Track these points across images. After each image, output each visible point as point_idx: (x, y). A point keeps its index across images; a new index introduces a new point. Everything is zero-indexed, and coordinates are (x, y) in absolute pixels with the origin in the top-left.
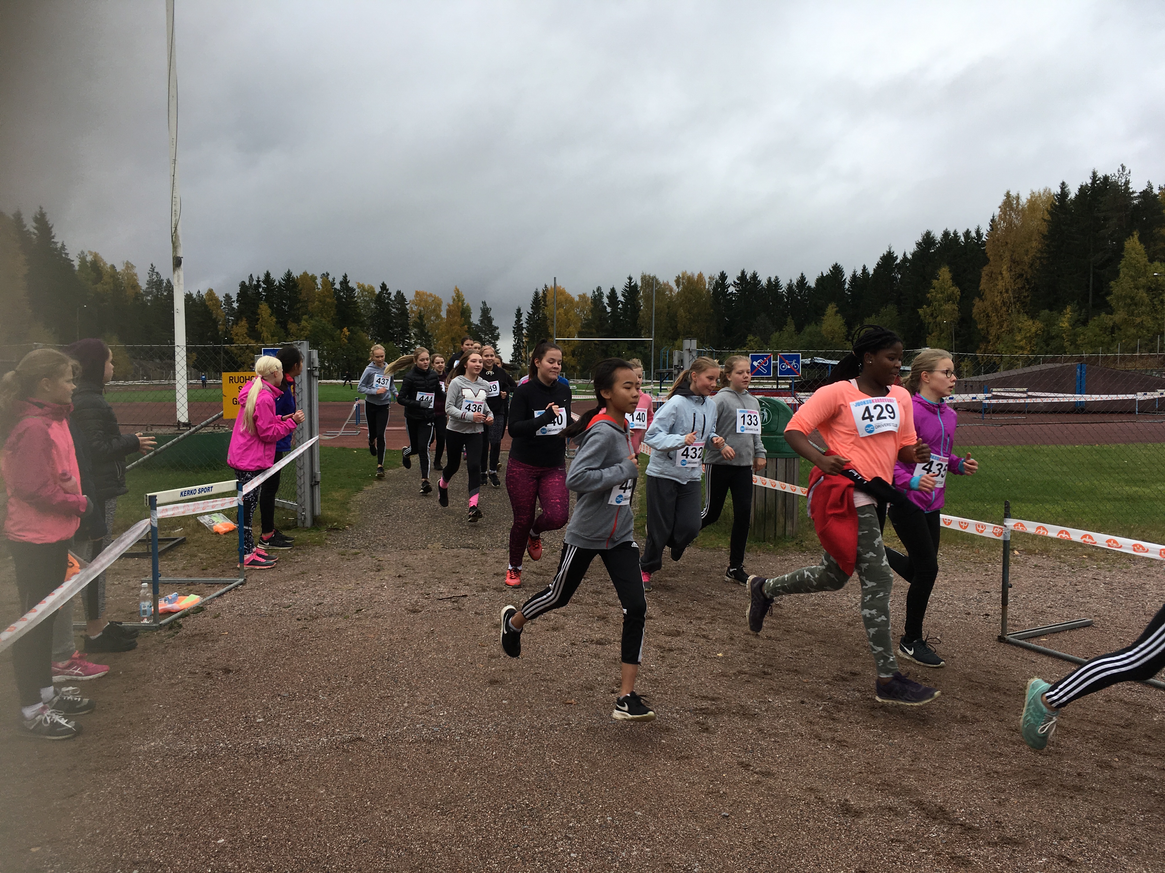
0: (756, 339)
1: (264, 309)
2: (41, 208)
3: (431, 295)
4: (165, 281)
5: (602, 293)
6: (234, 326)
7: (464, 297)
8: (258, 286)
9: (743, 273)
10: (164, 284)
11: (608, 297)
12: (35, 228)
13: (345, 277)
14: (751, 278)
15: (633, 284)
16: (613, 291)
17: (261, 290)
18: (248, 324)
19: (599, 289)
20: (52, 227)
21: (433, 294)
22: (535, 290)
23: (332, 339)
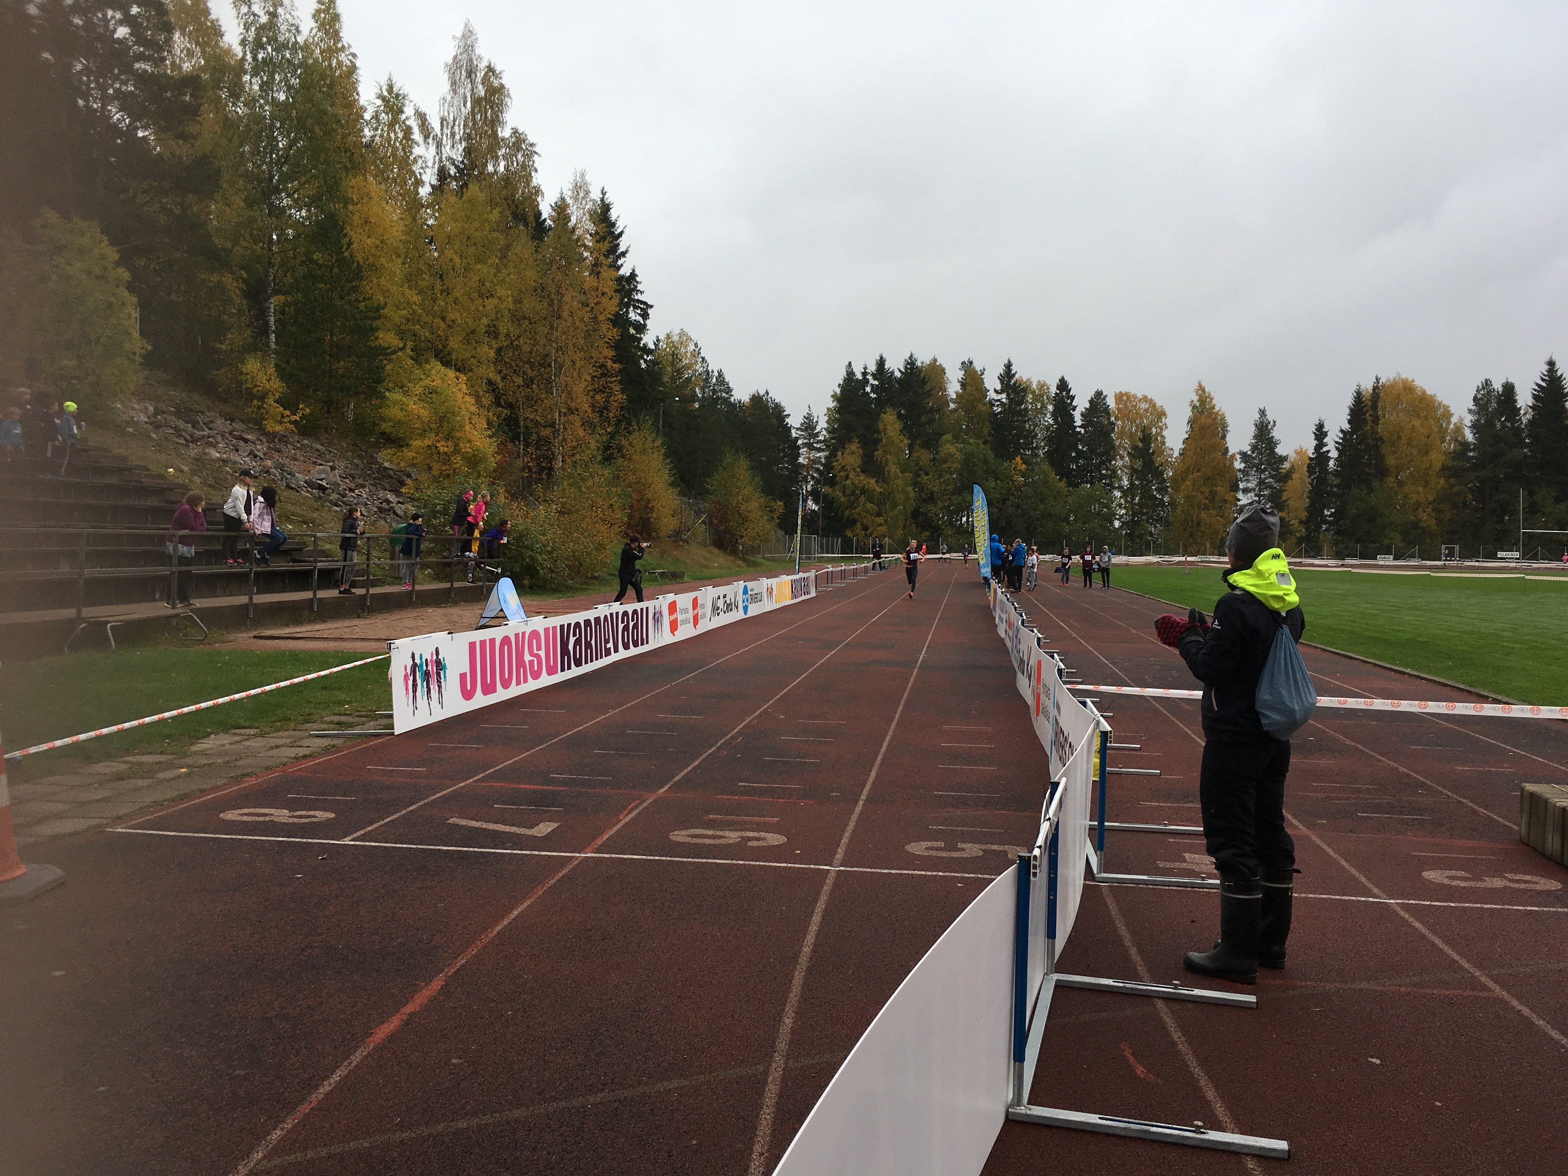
1: (890, 423)
3: (1145, 401)
4: (716, 374)
5: (1491, 390)
6: (840, 454)
7: (1216, 402)
8: (864, 384)
13: (1008, 366)
16: (1511, 387)
17: (868, 389)
18: (862, 448)
21: (1150, 398)
23: (997, 478)
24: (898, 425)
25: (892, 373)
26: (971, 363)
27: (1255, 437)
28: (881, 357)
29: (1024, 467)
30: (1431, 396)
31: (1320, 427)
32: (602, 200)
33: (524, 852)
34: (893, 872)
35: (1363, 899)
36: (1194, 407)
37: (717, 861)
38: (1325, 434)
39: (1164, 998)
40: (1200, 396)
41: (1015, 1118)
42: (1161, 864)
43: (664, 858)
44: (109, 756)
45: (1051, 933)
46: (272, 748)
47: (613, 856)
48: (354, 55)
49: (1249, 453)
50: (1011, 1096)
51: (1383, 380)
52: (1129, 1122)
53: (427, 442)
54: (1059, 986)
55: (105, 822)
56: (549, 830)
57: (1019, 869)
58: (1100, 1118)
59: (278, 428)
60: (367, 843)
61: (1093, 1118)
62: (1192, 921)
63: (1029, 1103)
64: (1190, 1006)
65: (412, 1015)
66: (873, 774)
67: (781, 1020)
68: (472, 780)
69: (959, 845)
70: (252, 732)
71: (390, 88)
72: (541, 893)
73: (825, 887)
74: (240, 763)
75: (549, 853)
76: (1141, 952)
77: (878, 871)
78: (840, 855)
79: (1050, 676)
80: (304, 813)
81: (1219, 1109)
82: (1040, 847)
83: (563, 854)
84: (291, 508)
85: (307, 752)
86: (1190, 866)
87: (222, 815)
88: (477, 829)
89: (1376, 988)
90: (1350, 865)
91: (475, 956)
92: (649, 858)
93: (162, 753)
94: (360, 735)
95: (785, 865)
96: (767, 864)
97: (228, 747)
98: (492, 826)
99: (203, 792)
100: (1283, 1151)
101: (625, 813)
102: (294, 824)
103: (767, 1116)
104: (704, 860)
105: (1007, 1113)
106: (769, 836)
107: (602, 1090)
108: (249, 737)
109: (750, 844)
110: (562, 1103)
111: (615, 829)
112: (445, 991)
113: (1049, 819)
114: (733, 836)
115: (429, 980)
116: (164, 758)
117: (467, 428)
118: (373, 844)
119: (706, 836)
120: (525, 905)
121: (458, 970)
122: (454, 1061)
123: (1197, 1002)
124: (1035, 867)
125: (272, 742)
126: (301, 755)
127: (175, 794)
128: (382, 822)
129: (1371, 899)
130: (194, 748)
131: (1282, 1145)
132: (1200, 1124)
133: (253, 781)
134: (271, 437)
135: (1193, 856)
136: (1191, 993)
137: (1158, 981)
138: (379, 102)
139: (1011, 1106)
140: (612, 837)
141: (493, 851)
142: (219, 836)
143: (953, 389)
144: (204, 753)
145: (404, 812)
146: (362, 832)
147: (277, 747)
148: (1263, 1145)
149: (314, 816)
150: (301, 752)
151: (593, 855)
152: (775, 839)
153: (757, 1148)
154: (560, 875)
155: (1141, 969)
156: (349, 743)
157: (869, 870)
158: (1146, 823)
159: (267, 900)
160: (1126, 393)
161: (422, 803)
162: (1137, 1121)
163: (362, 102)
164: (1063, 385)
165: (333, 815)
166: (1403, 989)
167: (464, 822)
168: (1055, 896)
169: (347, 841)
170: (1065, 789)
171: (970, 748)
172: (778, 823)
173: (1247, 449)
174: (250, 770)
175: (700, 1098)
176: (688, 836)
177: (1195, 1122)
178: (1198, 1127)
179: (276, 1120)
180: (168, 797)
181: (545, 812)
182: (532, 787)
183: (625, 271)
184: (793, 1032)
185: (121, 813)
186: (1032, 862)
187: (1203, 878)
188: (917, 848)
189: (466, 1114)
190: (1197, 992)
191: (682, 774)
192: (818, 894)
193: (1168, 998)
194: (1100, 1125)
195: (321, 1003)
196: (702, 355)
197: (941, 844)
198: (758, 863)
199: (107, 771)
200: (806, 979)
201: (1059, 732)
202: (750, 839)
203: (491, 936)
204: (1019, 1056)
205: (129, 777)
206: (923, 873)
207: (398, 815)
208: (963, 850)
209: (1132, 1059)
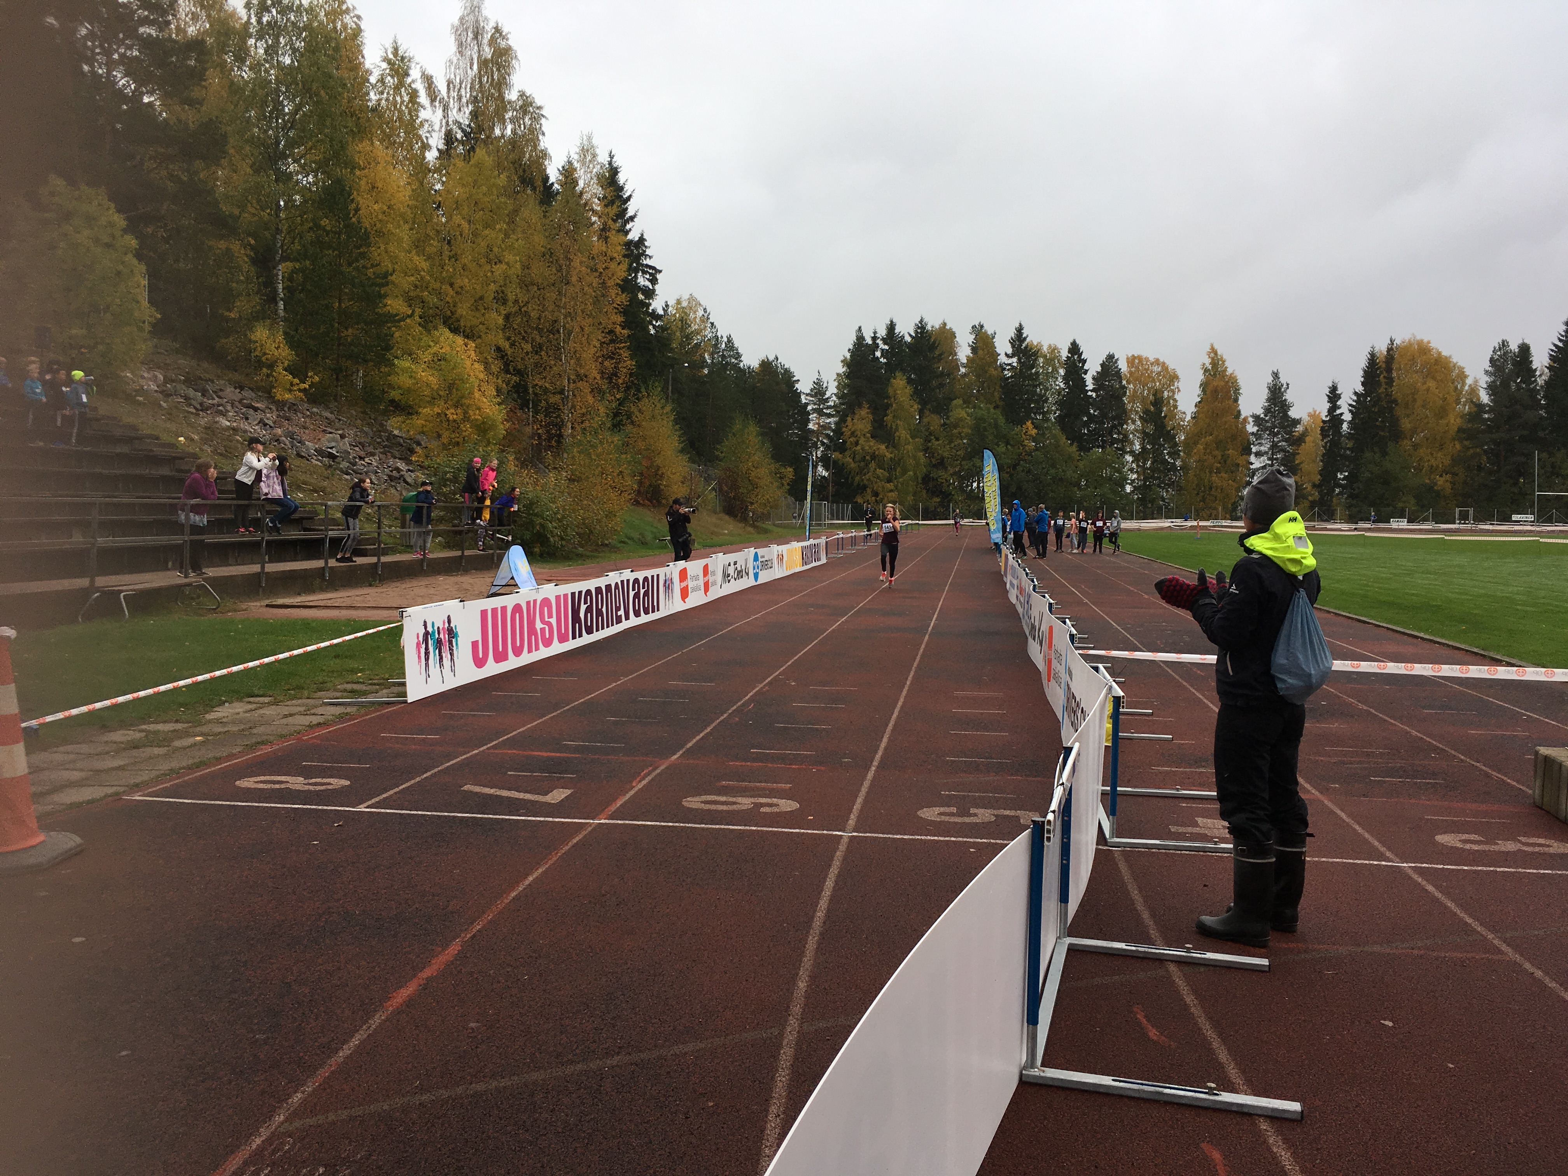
1: (900, 388)
3: (1157, 364)
4: (725, 339)
8: (874, 349)
10: (723, 346)
13: (1020, 330)
17: (878, 354)
18: (872, 413)
21: (1162, 361)
22: (1369, 349)
23: (1007, 443)
24: (909, 390)
25: (903, 337)
26: (982, 327)
27: (1268, 400)
28: (892, 322)
29: (1035, 431)
30: (1446, 357)
31: (1334, 389)
32: (610, 163)
33: (538, 819)
34: (906, 837)
35: (1375, 863)
36: (1206, 371)
37: (731, 827)
38: (1339, 397)
39: (1176, 962)
40: (1213, 359)
41: (1028, 1080)
42: (1173, 829)
43: (677, 824)
44: (124, 725)
45: (1064, 897)
46: (286, 716)
47: (627, 822)
48: (359, 17)
49: (1262, 416)
50: (1024, 1058)
51: (1398, 342)
52: (1142, 1084)
53: (437, 410)
54: (1072, 951)
55: (122, 789)
56: (563, 796)
57: (1033, 834)
58: (1113, 1080)
59: (287, 396)
60: (383, 810)
61: (1106, 1080)
62: (1205, 886)
63: (1043, 1065)
64: (1202, 969)
65: (428, 979)
66: (885, 740)
67: (795, 984)
68: (485, 747)
69: (972, 811)
70: (267, 700)
71: (396, 50)
72: (555, 859)
73: (838, 853)
74: (255, 731)
75: (563, 820)
76: (1153, 916)
77: (891, 836)
78: (852, 822)
79: (1061, 640)
80: (319, 780)
81: (1233, 1072)
82: (1054, 812)
83: (576, 820)
84: (303, 477)
85: (320, 719)
86: (1202, 831)
87: (238, 783)
88: (491, 796)
89: (1388, 951)
90: (1363, 829)
91: (490, 922)
92: (663, 824)
93: (177, 721)
94: (373, 703)
95: (797, 831)
96: (780, 830)
97: (242, 715)
98: (505, 793)
99: (219, 760)
100: (1295, 1112)
101: (638, 779)
102: (309, 791)
103: (782, 1078)
104: (717, 826)
105: (1021, 1075)
106: (782, 802)
107: (618, 1054)
108: (263, 705)
109: (762, 810)
110: (579, 1067)
111: (628, 796)
112: (462, 956)
113: (1063, 784)
114: (745, 803)
115: (445, 946)
116: (179, 726)
117: (477, 394)
118: (388, 811)
119: (720, 802)
120: (540, 871)
121: (474, 936)
122: (473, 1025)
123: (1209, 965)
124: (1049, 831)
125: (286, 710)
126: (315, 722)
127: (191, 762)
128: (397, 790)
129: (1384, 863)
130: (208, 717)
131: (1295, 1106)
132: (1213, 1085)
133: (268, 749)
134: (281, 405)
135: (1205, 820)
136: (1203, 956)
137: (1170, 944)
138: (384, 65)
139: (1025, 1068)
140: (626, 803)
141: (507, 817)
142: (236, 803)
143: (963, 353)
144: (219, 721)
145: (418, 779)
146: (377, 799)
147: (291, 715)
148: (1276, 1106)
149: (329, 784)
150: (315, 720)
151: (607, 821)
152: (788, 805)
153: (773, 1109)
154: (575, 841)
155: (1153, 933)
156: (363, 711)
157: (881, 835)
158: (1159, 788)
159: (284, 866)
160: (1140, 358)
161: (436, 770)
162: (1150, 1083)
163: (368, 64)
164: (1074, 349)
165: (348, 783)
166: (1415, 952)
167: (477, 789)
168: (1068, 860)
169: (362, 808)
170: (1078, 754)
171: (982, 714)
172: (790, 789)
173: (1260, 412)
174: (264, 738)
175: (716, 1061)
176: (702, 802)
177: (1209, 1084)
178: (1210, 1088)
179: (297, 1084)
180: (184, 764)
181: (559, 779)
182: (545, 754)
183: (634, 236)
184: (807, 997)
185: (138, 780)
186: (1046, 827)
187: (1216, 843)
188: (930, 814)
189: (484, 1077)
190: (1210, 955)
191: (695, 741)
192: (832, 859)
193: (1180, 962)
194: (1113, 1087)
195: (339, 969)
196: (711, 320)
197: (954, 810)
198: (771, 829)
199: (123, 739)
200: (819, 943)
201: (1071, 697)
202: (762, 805)
203: (506, 901)
204: (1032, 1019)
205: (145, 746)
206: (936, 838)
207: (413, 782)
208: (975, 815)
209: (1144, 1021)
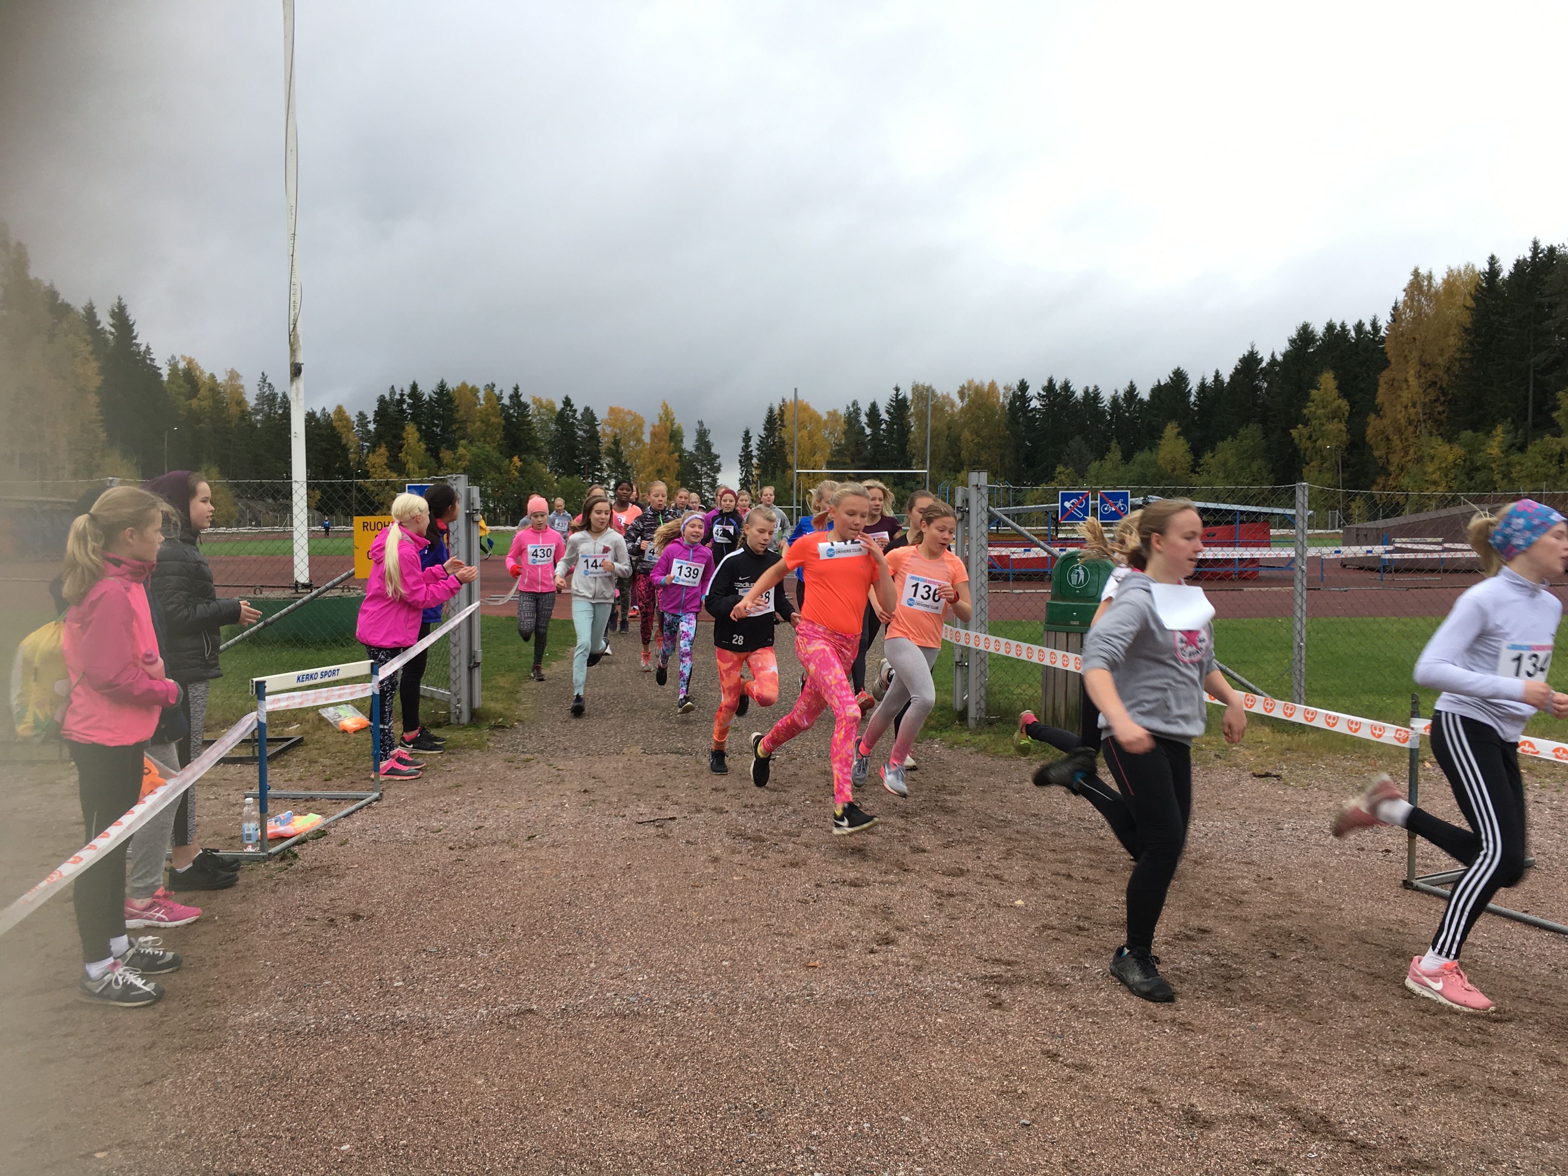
0: (1067, 471)
1: (411, 433)
2: (120, 299)
3: (629, 413)
4: (280, 395)
5: (859, 409)
6: (371, 455)
7: (674, 415)
8: (401, 401)
9: (1051, 381)
10: (279, 400)
11: (867, 415)
12: (112, 326)
13: (516, 389)
14: (1061, 388)
15: (900, 397)
16: (874, 407)
17: (405, 406)
18: (389, 451)
19: (855, 403)
20: (133, 324)
21: (633, 411)
22: (769, 405)
23: (498, 472)
24: (417, 435)
26: (494, 385)
27: (697, 441)
28: (415, 383)
29: (519, 464)
31: (747, 433)
36: (660, 419)
38: (749, 438)
40: (665, 410)
51: (787, 400)
143: (481, 404)
164: (567, 402)
